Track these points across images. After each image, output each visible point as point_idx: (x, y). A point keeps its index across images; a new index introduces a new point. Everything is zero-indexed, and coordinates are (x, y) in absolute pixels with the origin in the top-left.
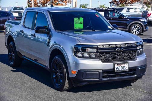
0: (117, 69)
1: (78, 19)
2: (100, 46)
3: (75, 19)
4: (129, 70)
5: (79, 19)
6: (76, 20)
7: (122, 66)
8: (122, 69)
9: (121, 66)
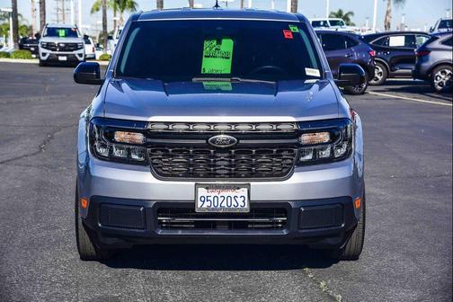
0: (207, 204)
1: (215, 43)
2: (156, 126)
3: (206, 43)
4: (251, 210)
5: (219, 42)
6: (209, 46)
7: (226, 193)
8: (224, 204)
9: (222, 194)
